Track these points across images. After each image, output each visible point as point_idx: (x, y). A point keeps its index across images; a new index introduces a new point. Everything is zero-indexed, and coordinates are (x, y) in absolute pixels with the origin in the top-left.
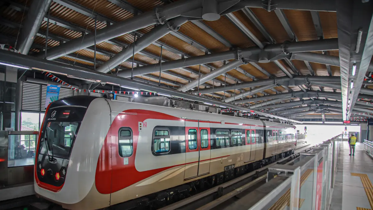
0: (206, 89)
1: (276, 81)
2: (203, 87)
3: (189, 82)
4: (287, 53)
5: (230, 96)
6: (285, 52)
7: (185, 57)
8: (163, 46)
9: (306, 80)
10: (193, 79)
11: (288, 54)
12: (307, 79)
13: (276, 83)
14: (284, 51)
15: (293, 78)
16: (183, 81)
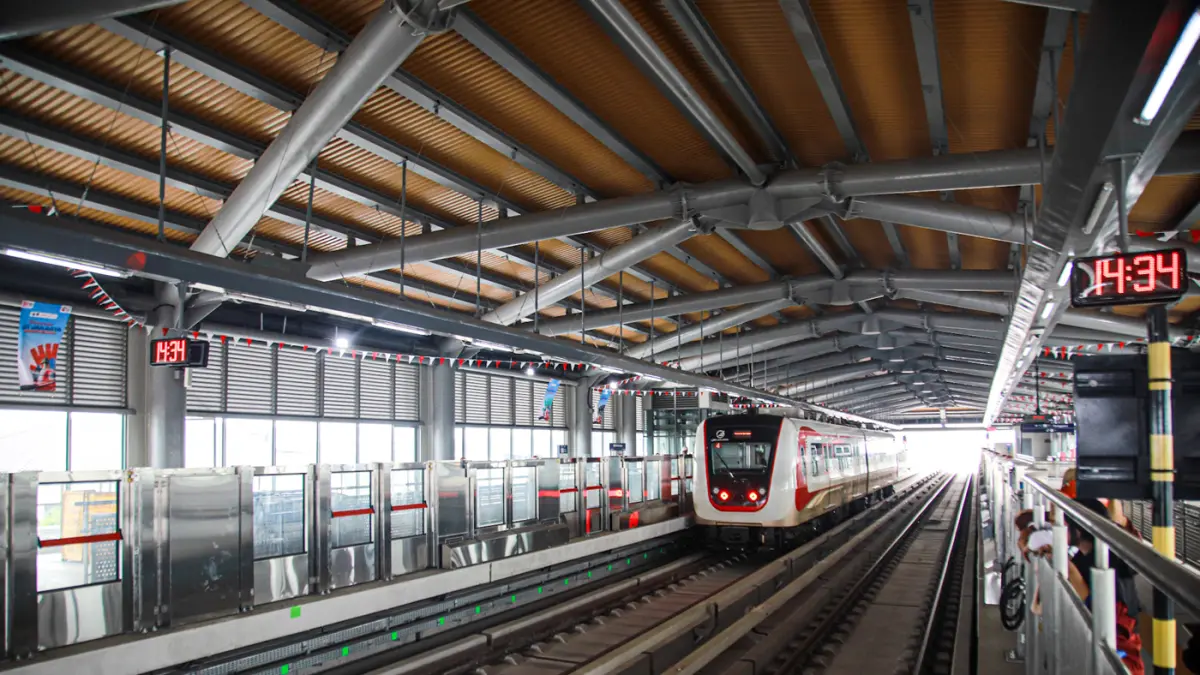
0: (569, 316)
1: (791, 289)
2: (562, 312)
3: (517, 295)
4: (838, 199)
5: (644, 339)
6: (832, 193)
7: (511, 213)
8: (408, 162)
9: (884, 282)
10: (530, 287)
11: (841, 201)
12: (887, 280)
13: (791, 293)
14: (829, 193)
15: (844, 277)
16: (495, 290)
